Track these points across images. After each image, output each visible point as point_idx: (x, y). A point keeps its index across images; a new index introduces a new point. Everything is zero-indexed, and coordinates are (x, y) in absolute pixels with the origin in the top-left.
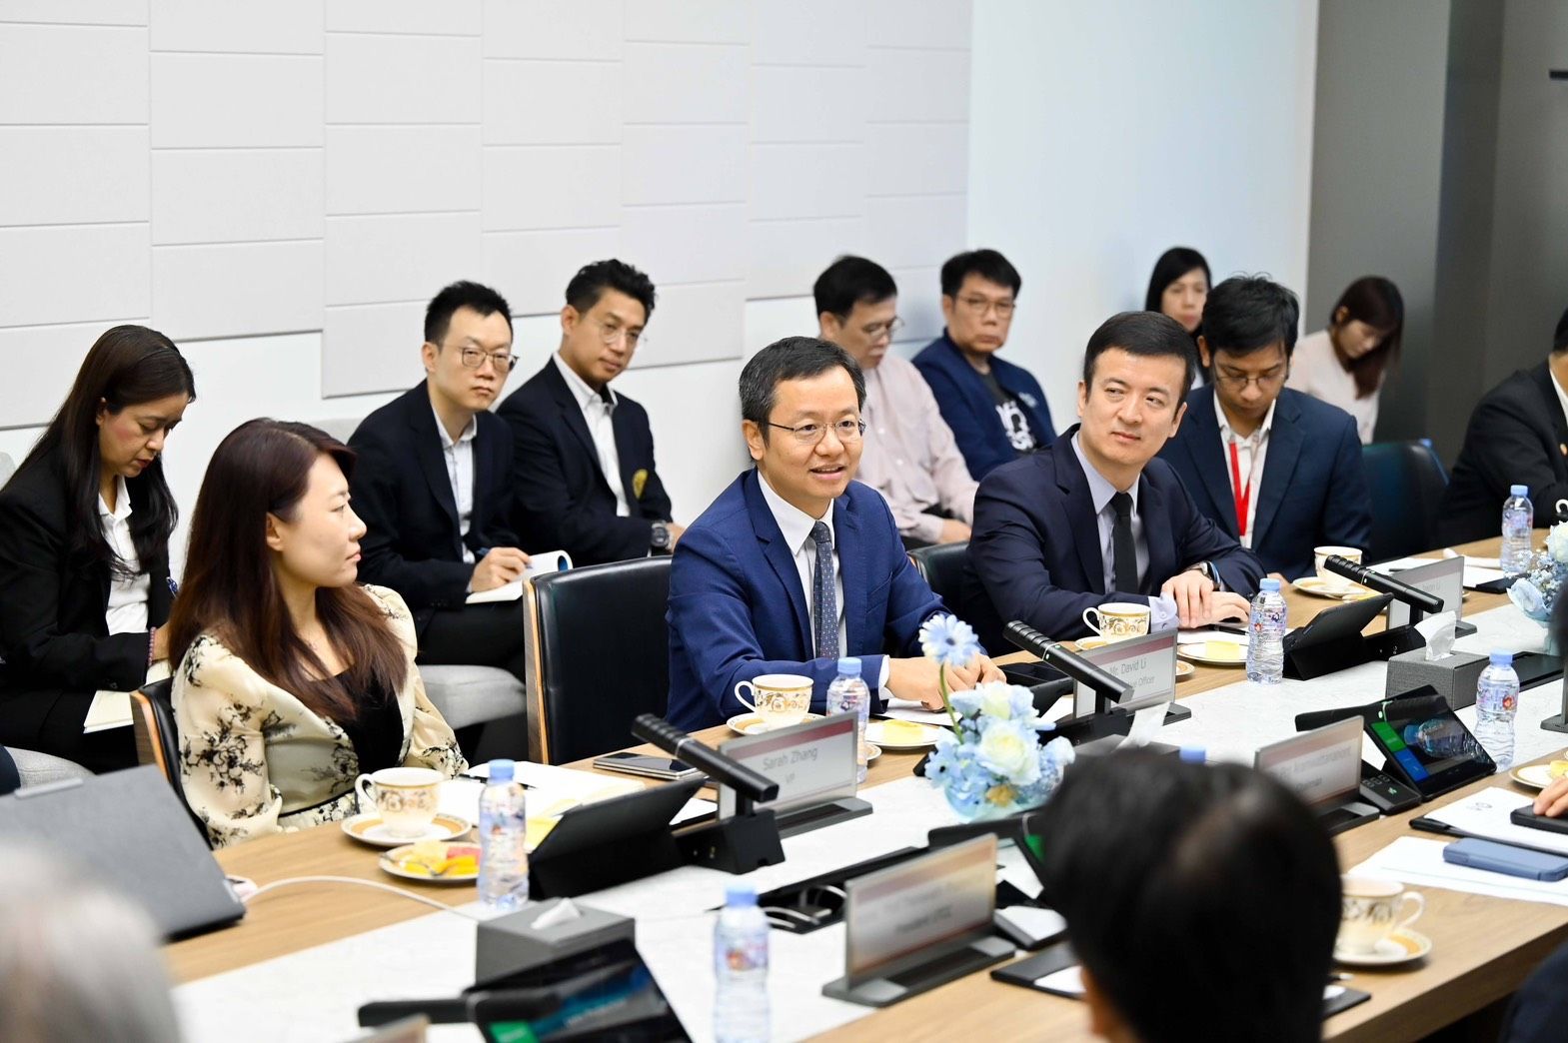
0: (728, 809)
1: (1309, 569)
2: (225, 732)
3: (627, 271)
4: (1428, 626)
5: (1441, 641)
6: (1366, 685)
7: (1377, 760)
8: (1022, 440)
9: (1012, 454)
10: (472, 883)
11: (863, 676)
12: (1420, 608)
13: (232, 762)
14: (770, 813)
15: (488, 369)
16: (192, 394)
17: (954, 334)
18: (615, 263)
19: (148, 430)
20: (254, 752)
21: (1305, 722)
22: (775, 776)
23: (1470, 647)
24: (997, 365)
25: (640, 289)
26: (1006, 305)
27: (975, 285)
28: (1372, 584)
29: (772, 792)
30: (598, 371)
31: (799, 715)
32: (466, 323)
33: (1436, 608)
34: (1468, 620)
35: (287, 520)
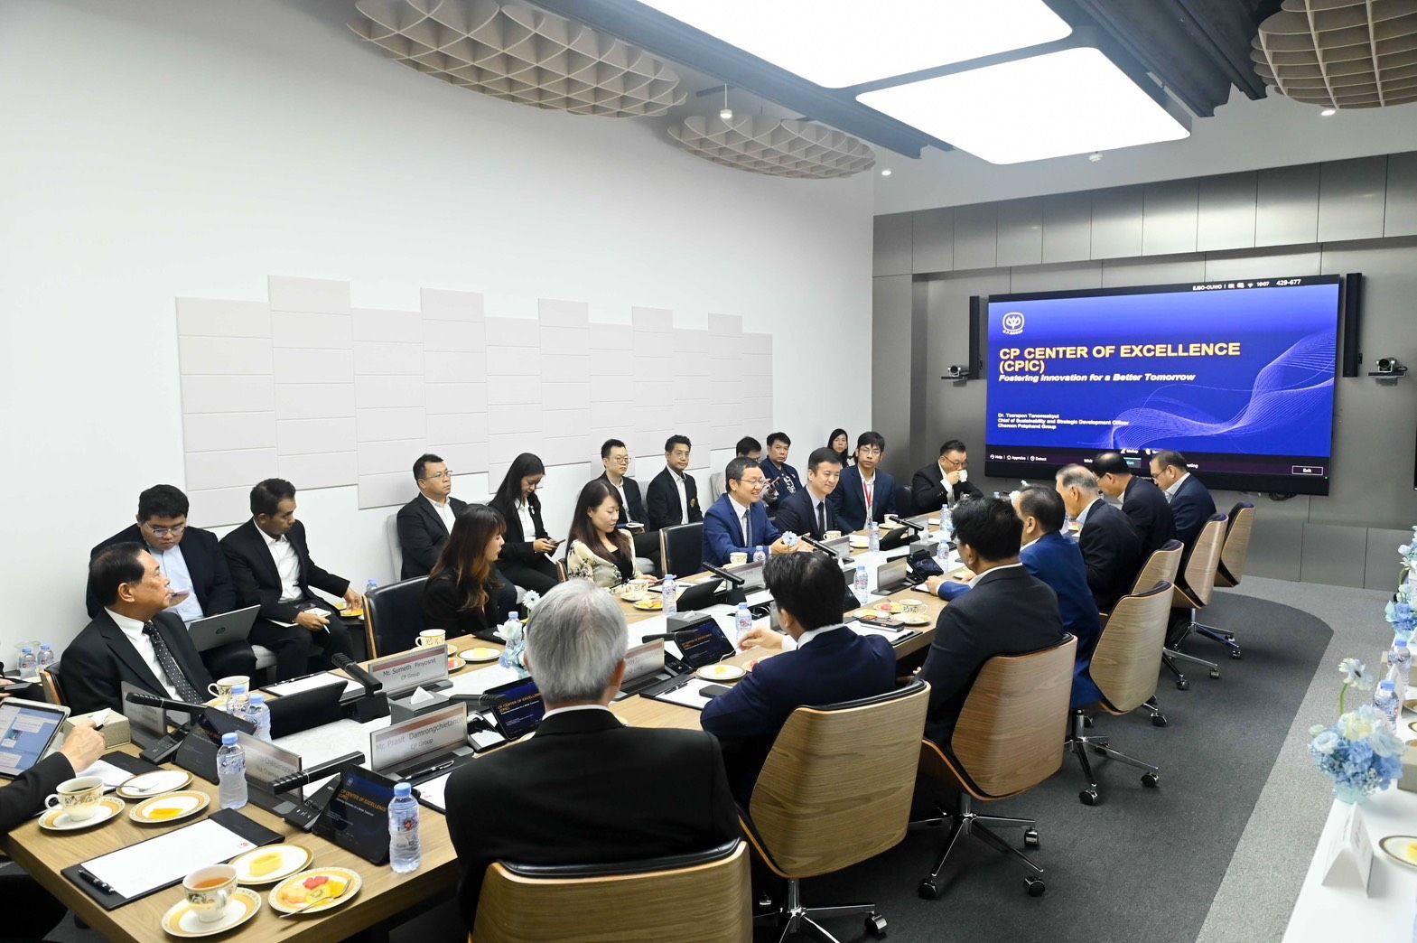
0: (730, 587)
1: (883, 522)
2: (582, 567)
3: (680, 437)
4: (920, 534)
5: (925, 538)
6: (905, 550)
7: (911, 570)
8: (792, 489)
9: (789, 493)
10: (661, 609)
11: (764, 551)
12: (917, 529)
13: (584, 575)
14: (742, 588)
15: (624, 463)
16: (544, 473)
17: (771, 457)
18: (676, 436)
19: (530, 484)
20: (590, 572)
21: (889, 560)
22: (743, 578)
23: (933, 540)
24: (784, 466)
25: (685, 441)
26: (786, 449)
27: (778, 442)
28: (903, 523)
29: (743, 582)
30: (679, 467)
31: (744, 562)
32: (615, 450)
33: (922, 530)
34: (931, 534)
35: (595, 511)
